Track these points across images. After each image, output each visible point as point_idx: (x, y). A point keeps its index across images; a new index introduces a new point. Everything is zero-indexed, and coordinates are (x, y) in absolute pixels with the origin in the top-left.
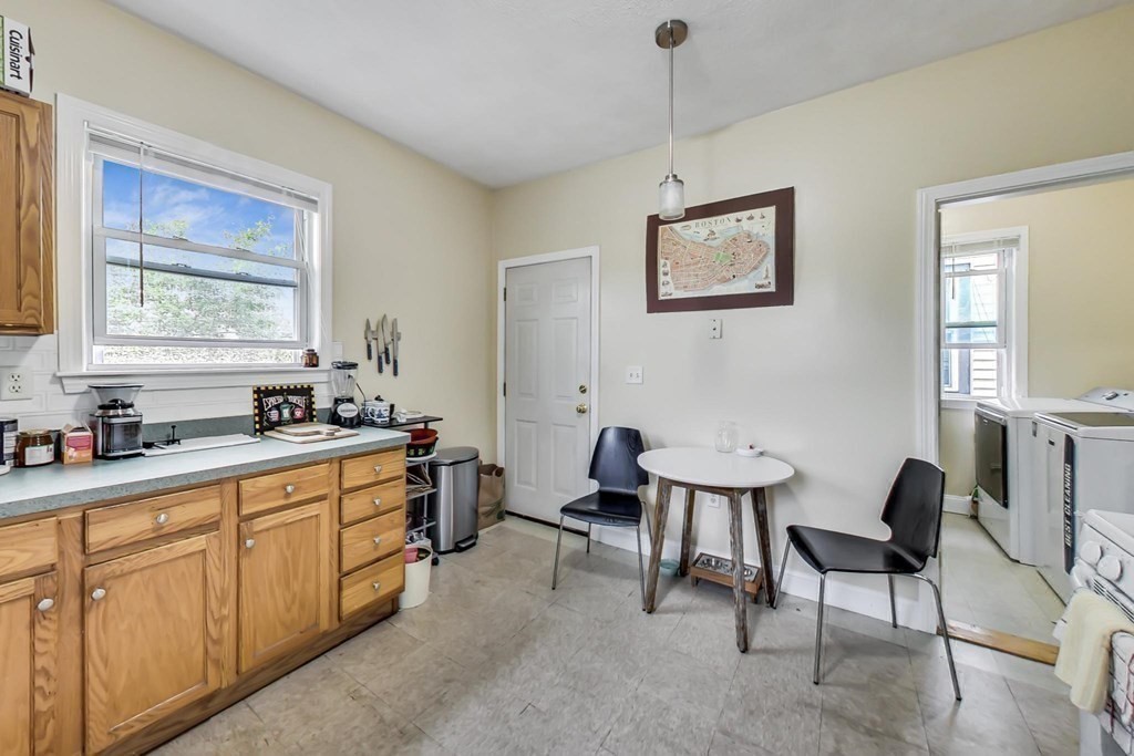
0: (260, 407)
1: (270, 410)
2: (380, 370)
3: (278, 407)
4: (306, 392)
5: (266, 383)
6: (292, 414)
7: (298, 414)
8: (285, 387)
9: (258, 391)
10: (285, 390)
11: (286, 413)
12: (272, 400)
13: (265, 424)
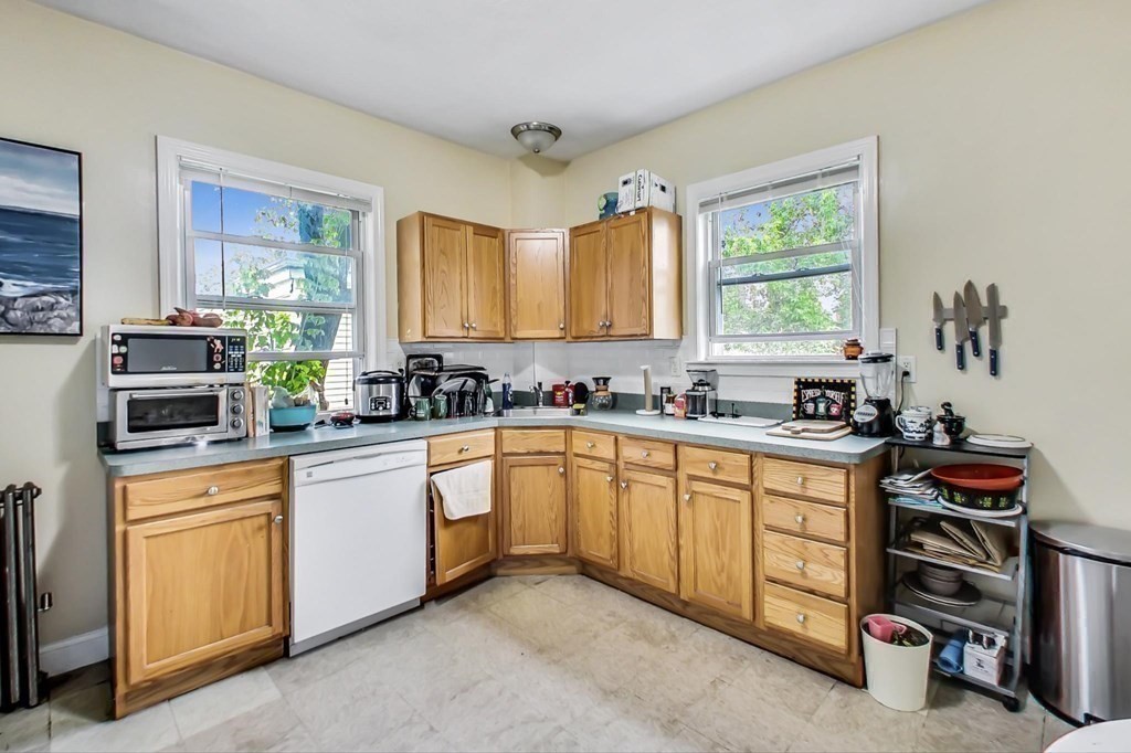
0: (798, 398)
1: (807, 402)
2: (961, 364)
3: (814, 400)
4: (846, 387)
5: (806, 375)
6: (828, 409)
7: (834, 410)
8: (824, 381)
9: (798, 382)
10: (823, 384)
11: (822, 408)
12: (810, 393)
13: (801, 415)
